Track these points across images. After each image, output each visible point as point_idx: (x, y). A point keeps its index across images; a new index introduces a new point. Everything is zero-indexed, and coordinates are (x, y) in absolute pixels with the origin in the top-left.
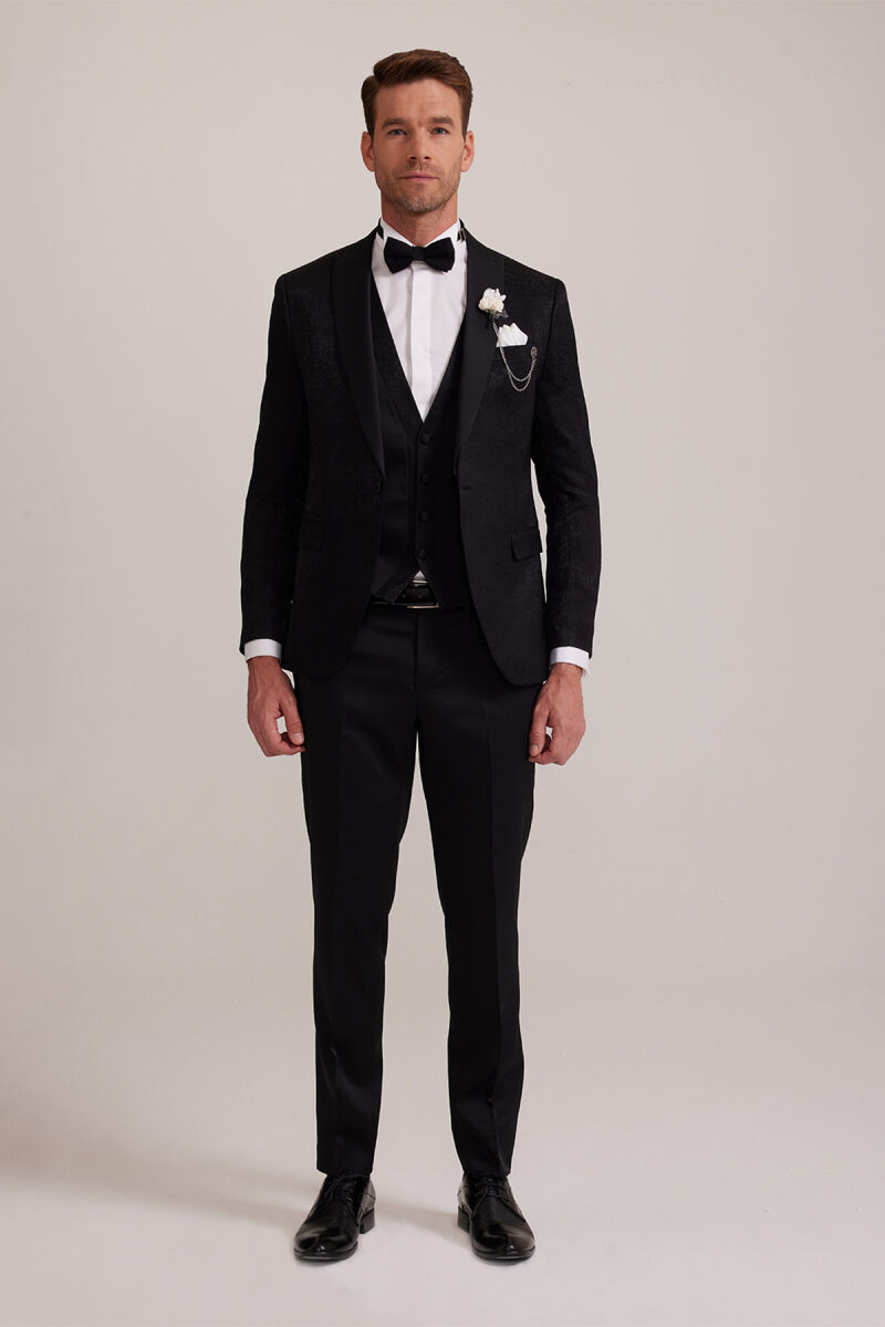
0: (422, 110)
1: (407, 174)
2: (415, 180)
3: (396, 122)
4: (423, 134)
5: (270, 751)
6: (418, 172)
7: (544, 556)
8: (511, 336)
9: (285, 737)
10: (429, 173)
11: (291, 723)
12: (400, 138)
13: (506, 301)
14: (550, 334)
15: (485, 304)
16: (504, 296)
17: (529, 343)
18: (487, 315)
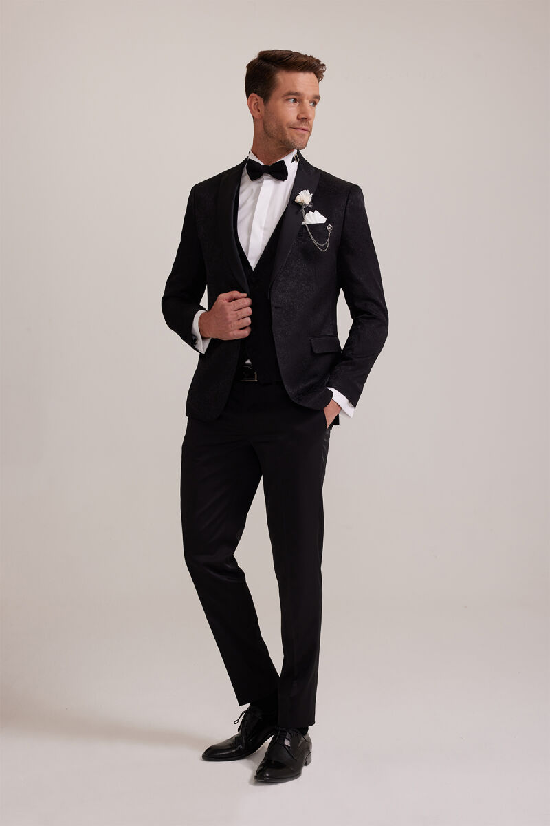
2: (301, 131)
6: (305, 127)
8: (314, 218)
12: (296, 105)
13: (313, 198)
14: (344, 218)
15: (298, 199)
16: (312, 195)
17: (328, 222)
18: (299, 205)
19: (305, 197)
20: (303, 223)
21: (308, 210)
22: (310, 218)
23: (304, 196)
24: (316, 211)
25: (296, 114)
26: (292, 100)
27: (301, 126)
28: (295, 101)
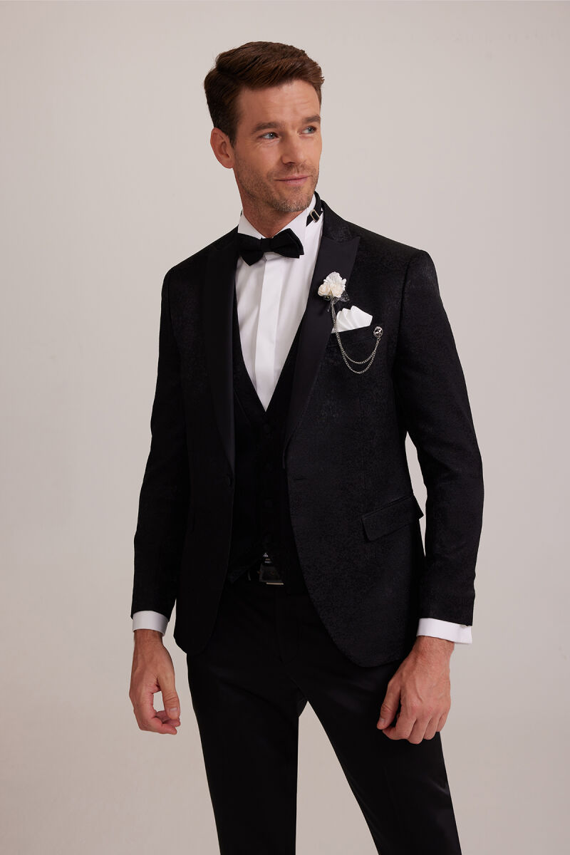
0: (295, 112)
1: (284, 177)
2: (293, 183)
3: (270, 125)
4: (294, 134)
5: (144, 725)
6: (296, 175)
7: (423, 522)
10: (305, 174)
11: (167, 698)
12: (276, 141)
13: (347, 284)
14: (401, 310)
15: (323, 290)
16: (345, 280)
17: (374, 323)
18: (325, 301)
19: (335, 285)
20: (333, 331)
21: (340, 305)
22: (344, 320)
23: (332, 285)
24: (354, 308)
25: (279, 157)
26: (267, 137)
27: (290, 176)
28: (274, 135)
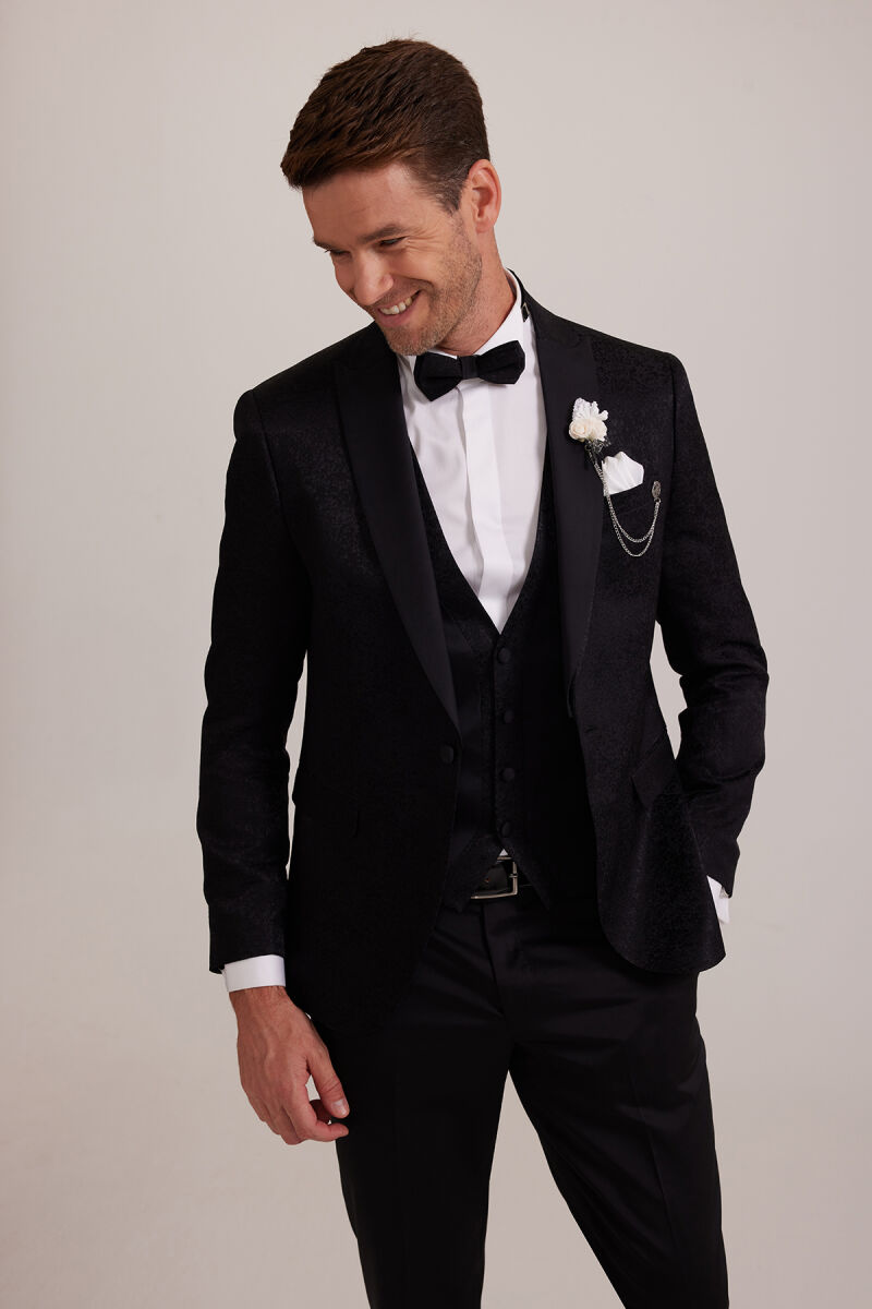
8: (621, 474)
9: (319, 1107)
11: (328, 1088)
15: (577, 431)
17: (648, 477)
20: (604, 493)
